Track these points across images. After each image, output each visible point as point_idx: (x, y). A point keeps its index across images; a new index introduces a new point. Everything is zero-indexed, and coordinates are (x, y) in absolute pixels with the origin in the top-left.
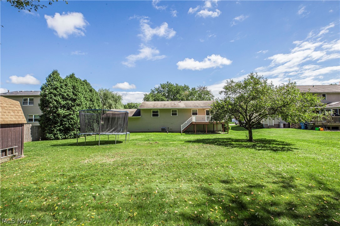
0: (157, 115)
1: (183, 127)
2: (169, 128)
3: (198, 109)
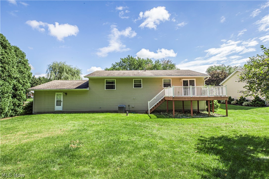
0: (113, 87)
1: (151, 104)
2: (131, 106)
3: (171, 79)
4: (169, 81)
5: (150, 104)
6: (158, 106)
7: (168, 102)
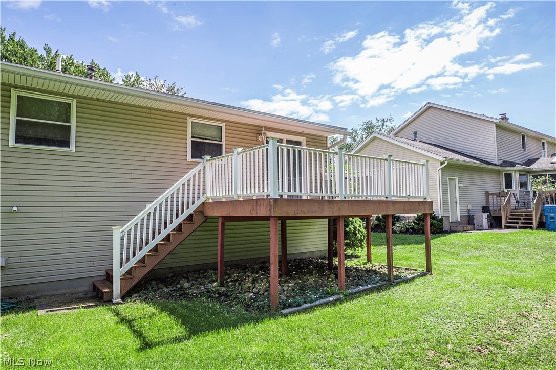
3: (224, 125)
4: (213, 133)
5: (122, 239)
6: (171, 248)
7: (223, 224)
